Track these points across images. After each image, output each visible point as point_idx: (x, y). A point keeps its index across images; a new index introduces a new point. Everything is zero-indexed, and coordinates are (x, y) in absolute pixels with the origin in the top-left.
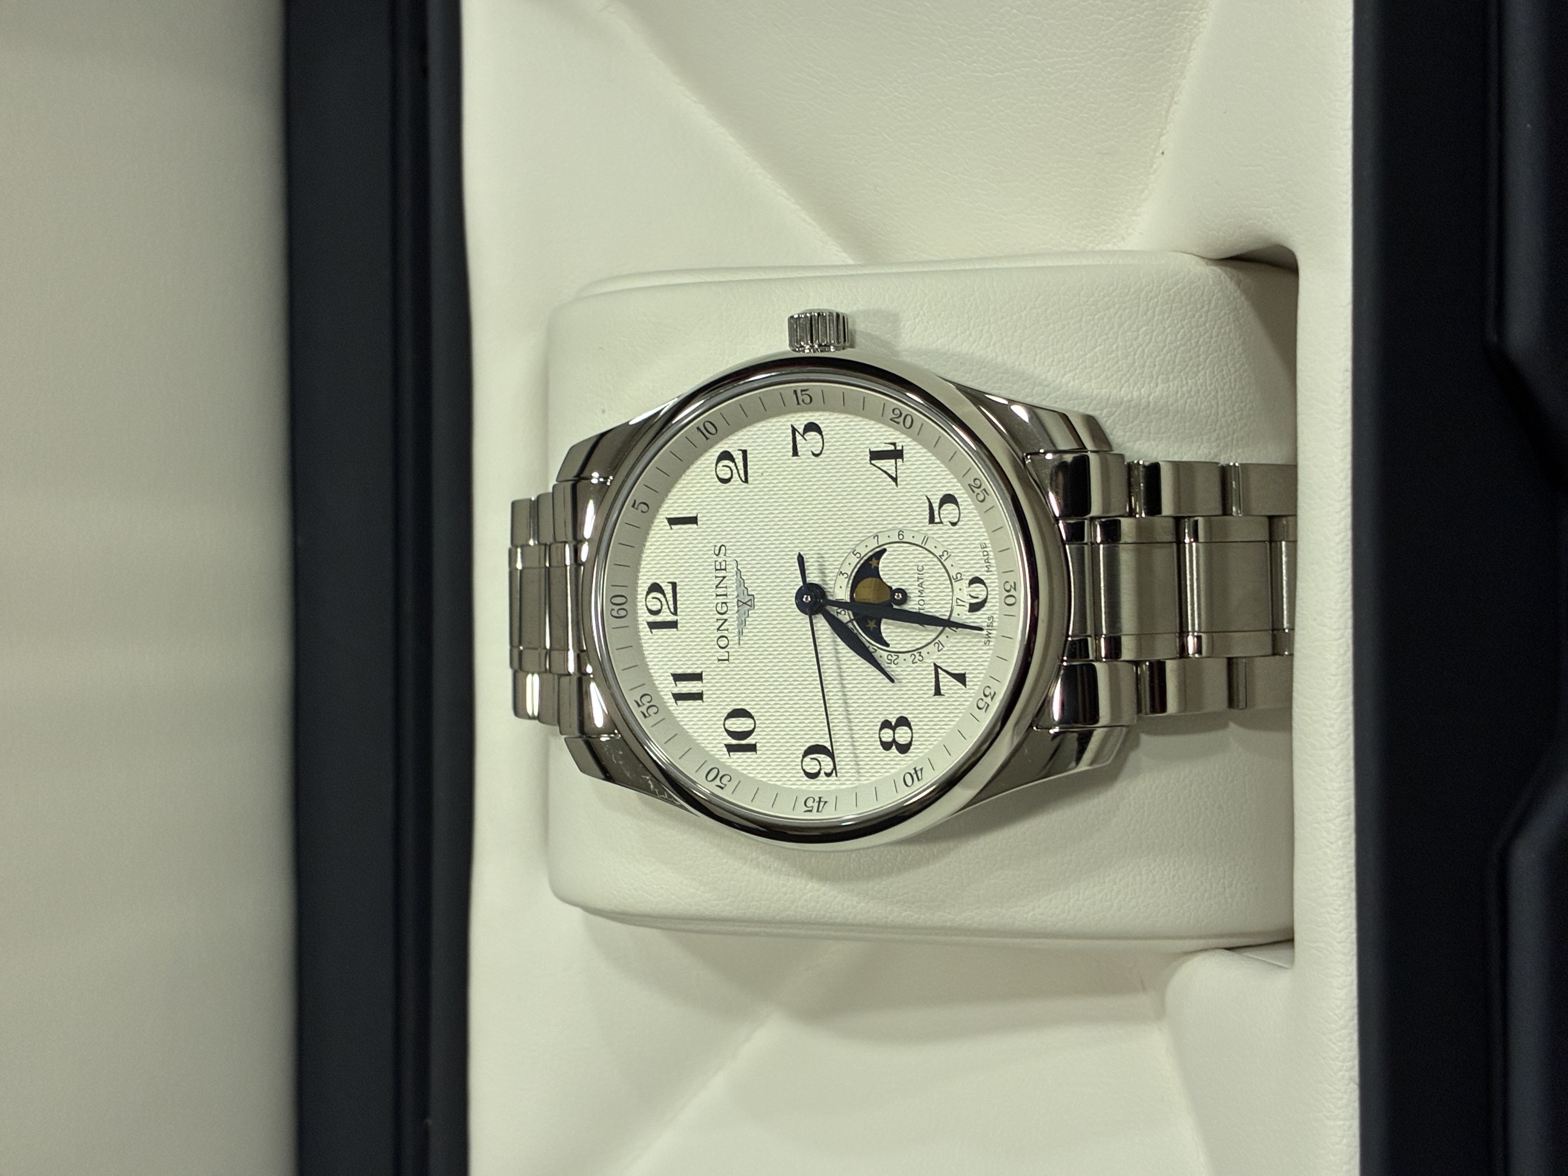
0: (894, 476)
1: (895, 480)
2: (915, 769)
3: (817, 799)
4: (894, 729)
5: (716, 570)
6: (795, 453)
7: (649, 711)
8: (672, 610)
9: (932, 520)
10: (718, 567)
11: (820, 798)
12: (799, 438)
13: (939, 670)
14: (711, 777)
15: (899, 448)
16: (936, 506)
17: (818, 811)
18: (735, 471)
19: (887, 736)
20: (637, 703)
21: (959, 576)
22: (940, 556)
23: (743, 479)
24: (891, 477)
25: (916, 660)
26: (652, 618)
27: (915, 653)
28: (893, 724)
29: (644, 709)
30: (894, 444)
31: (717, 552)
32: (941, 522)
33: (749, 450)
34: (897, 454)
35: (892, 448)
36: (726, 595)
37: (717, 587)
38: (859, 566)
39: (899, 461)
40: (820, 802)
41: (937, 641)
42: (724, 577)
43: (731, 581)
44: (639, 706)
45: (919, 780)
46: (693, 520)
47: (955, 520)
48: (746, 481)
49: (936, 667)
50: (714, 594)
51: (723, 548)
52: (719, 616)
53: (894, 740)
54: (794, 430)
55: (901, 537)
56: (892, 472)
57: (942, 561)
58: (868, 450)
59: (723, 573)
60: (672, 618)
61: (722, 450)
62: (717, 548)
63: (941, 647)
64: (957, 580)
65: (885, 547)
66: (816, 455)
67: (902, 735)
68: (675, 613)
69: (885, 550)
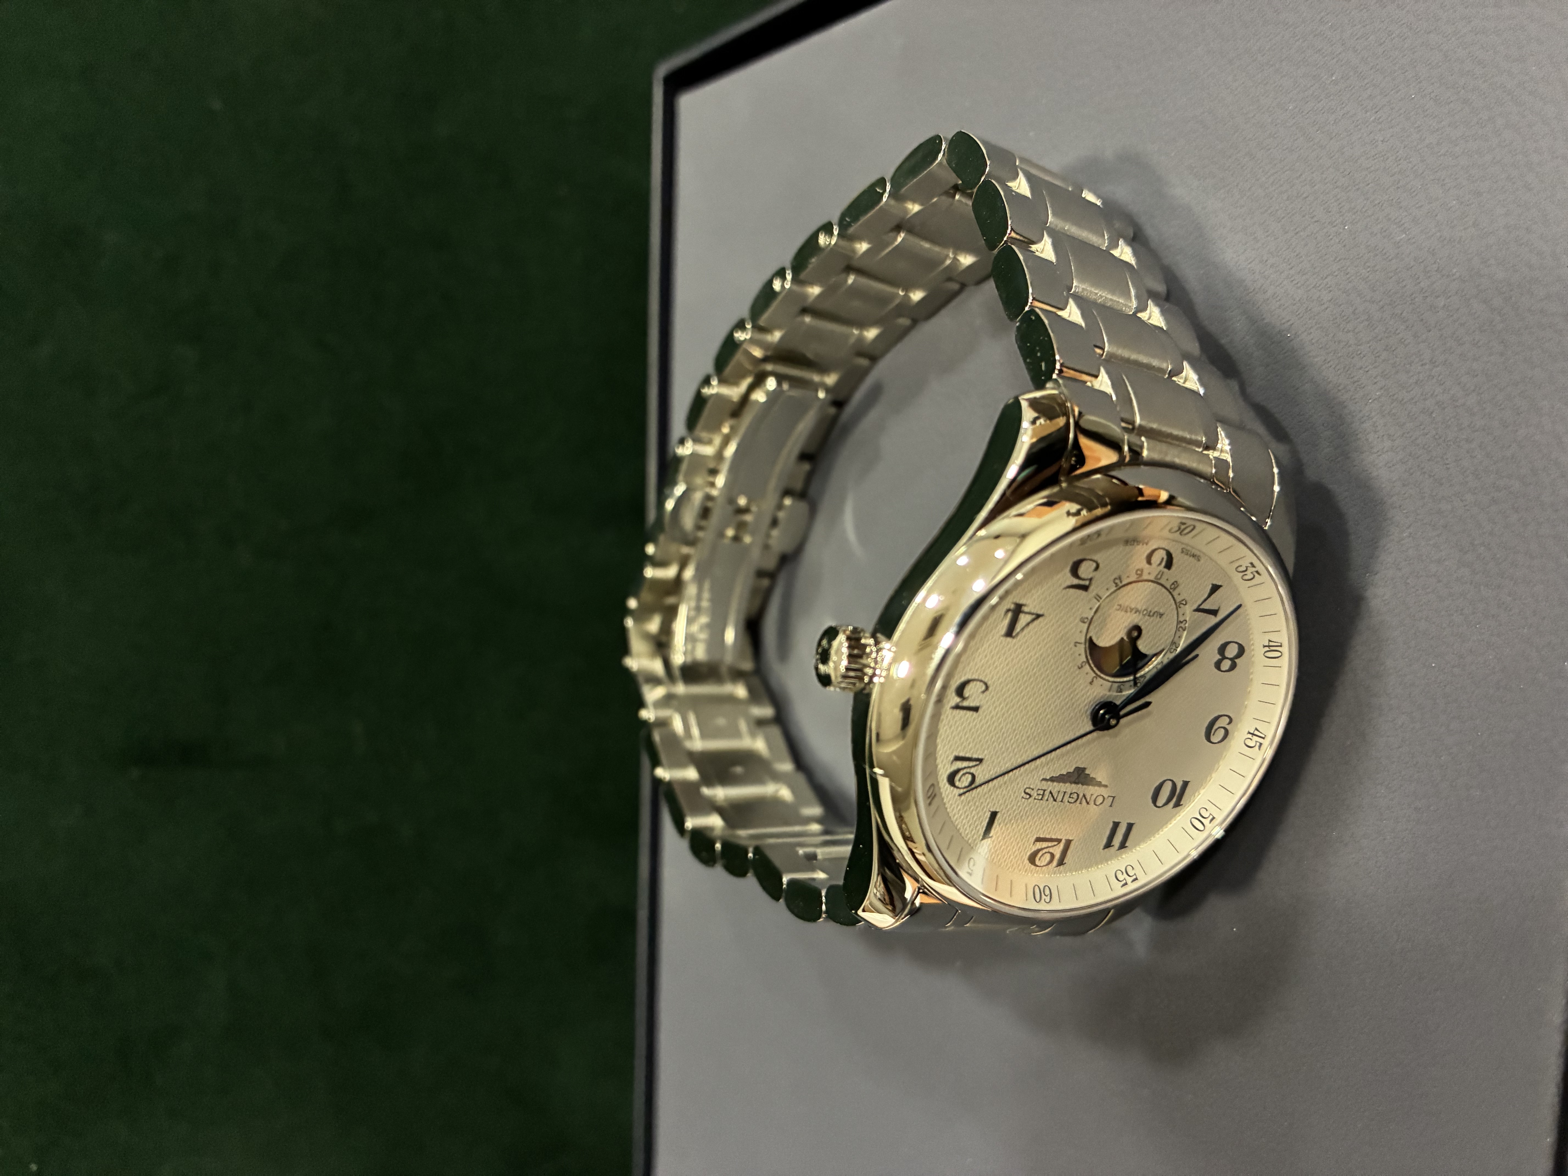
0: (1034, 616)
1: (1038, 616)
2: (1265, 646)
3: (1250, 736)
4: (1224, 658)
5: (1041, 799)
6: (976, 709)
7: (1131, 875)
8: (1056, 843)
9: (1085, 588)
10: (1041, 797)
11: (1249, 733)
12: (965, 704)
13: (1202, 607)
14: (1200, 827)
15: (1012, 607)
16: (1076, 581)
17: (1264, 738)
18: (968, 770)
19: (1226, 665)
20: (1123, 885)
21: (1139, 572)
22: (1116, 586)
23: (978, 763)
24: (1033, 620)
25: (1183, 626)
26: (1055, 863)
27: (1178, 626)
28: (1220, 657)
29: (1129, 880)
30: (1008, 610)
31: (1028, 796)
32: (1091, 580)
33: (956, 753)
34: (1018, 610)
35: (1010, 615)
36: (1065, 792)
37: (1055, 800)
38: (1092, 665)
39: (1025, 609)
40: (1253, 734)
41: (1178, 605)
42: (1051, 793)
43: (1056, 787)
44: (1126, 884)
45: (1281, 646)
46: (994, 815)
47: (1094, 565)
48: (980, 760)
49: (1198, 610)
50: (1060, 803)
51: (1027, 791)
52: (1078, 801)
53: (1231, 659)
54: (957, 707)
55: (1086, 620)
56: (1029, 618)
57: (1120, 585)
58: (1002, 638)
59: (1047, 793)
60: (1062, 845)
61: (945, 780)
62: (1025, 796)
63: (1184, 602)
64: (1141, 575)
65: (1088, 637)
66: (987, 688)
67: (1232, 651)
68: (1059, 841)
69: (1091, 639)
